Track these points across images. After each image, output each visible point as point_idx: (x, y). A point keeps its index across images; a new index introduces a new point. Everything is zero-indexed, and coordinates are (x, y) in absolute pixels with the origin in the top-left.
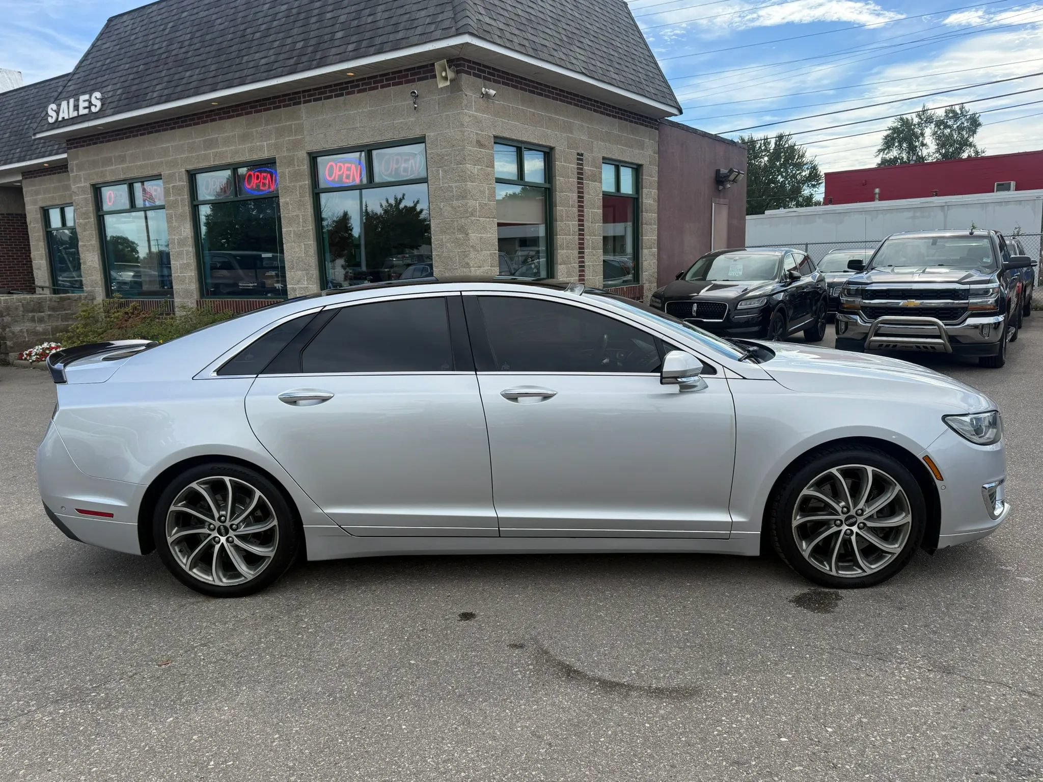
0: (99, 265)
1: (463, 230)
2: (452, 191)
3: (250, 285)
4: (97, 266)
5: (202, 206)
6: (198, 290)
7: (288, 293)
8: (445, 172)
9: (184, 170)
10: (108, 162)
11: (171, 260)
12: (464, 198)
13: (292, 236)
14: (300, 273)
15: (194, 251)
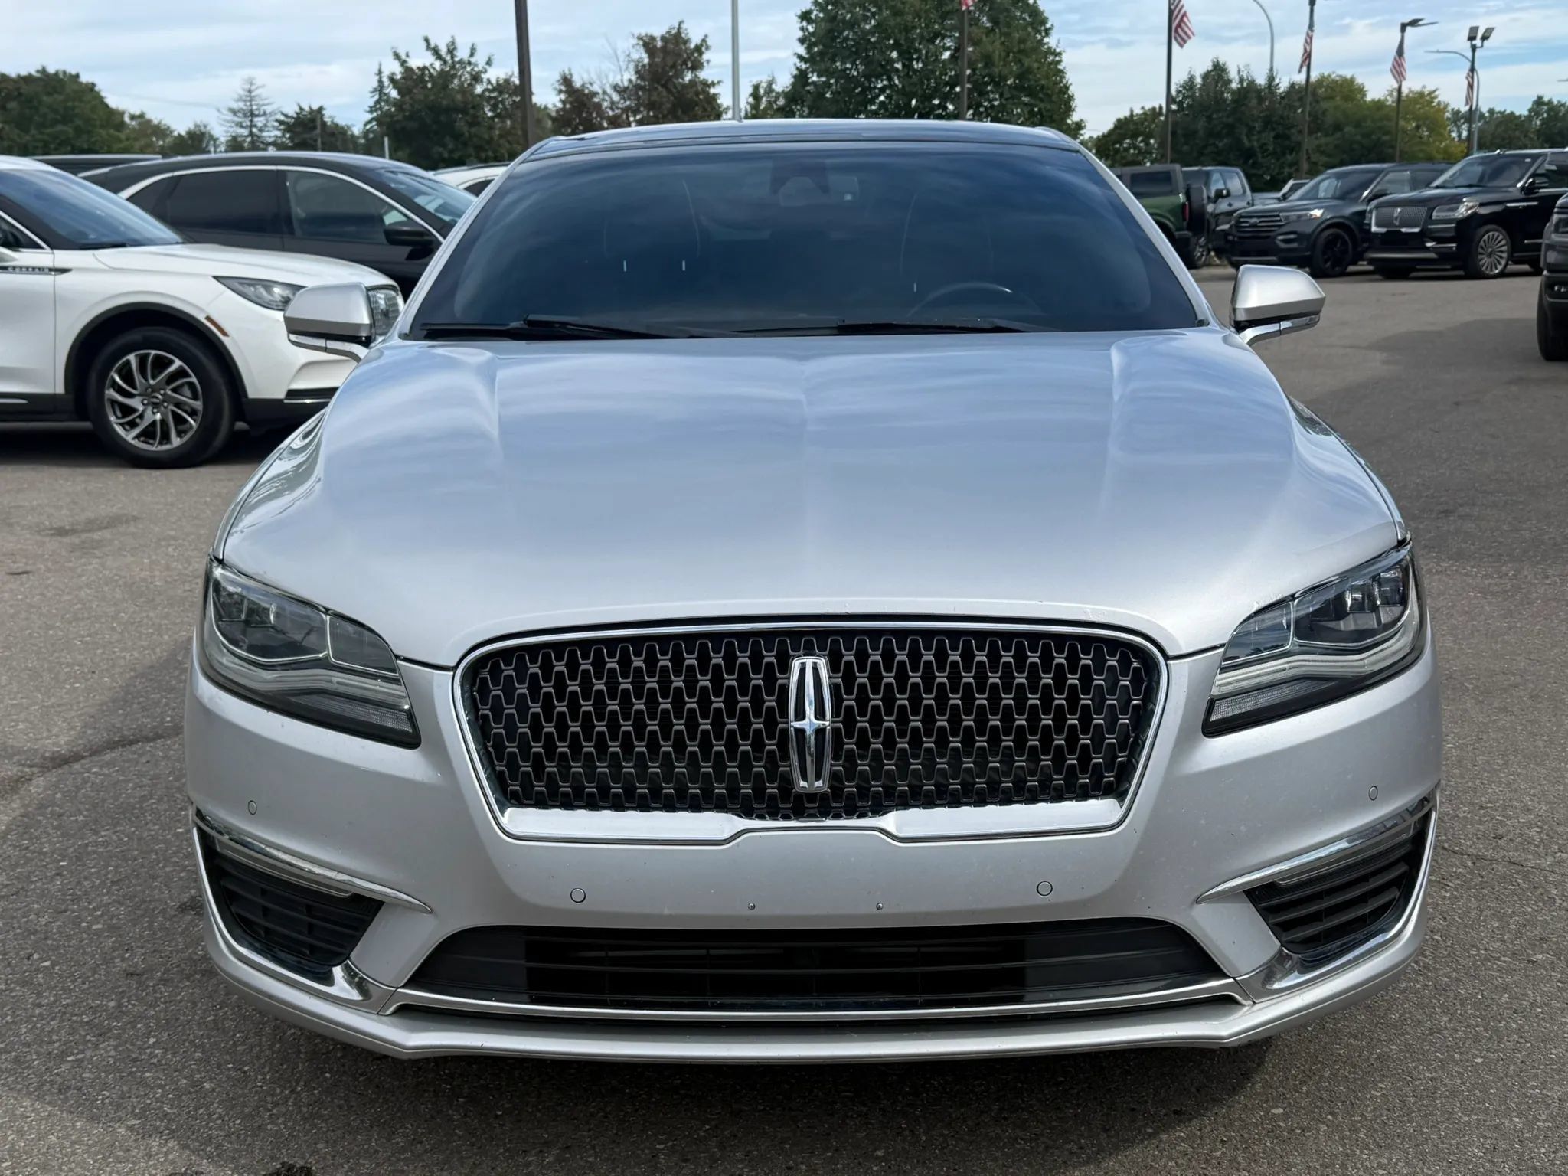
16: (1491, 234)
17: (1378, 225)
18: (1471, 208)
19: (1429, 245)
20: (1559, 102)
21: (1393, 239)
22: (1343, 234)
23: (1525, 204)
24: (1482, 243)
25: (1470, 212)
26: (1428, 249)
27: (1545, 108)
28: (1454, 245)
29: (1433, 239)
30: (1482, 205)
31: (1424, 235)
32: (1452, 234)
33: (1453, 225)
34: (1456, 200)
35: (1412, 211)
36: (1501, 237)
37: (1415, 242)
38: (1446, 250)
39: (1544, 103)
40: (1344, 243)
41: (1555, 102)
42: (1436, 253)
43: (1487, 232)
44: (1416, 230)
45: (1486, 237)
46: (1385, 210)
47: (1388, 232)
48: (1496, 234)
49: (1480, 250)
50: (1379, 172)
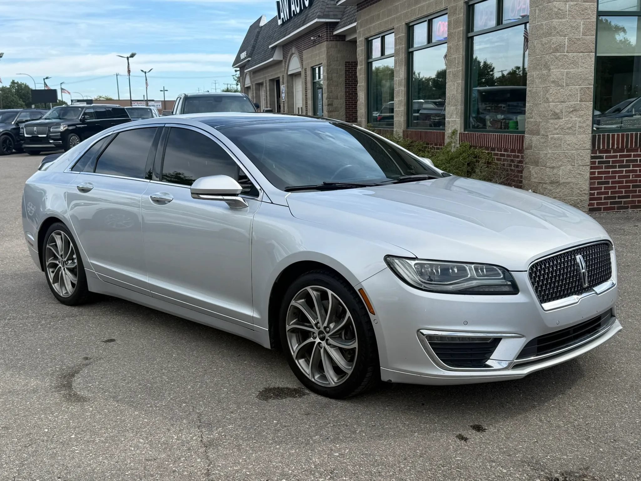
0: (365, 101)
1: (547, 67)
2: (542, 29)
3: (436, 118)
4: (364, 102)
5: (416, 52)
6: (405, 122)
7: (446, 125)
8: (540, 10)
9: (404, 23)
10: (372, 20)
11: (395, 98)
12: (550, 34)
13: (451, 76)
14: (452, 108)
15: (406, 90)
16: (73, 137)
17: (27, 134)
18: (65, 127)
19: (51, 141)
20: (21, 83)
21: (35, 139)
22: (9, 137)
23: (83, 126)
24: (71, 141)
25: (65, 129)
26: (51, 143)
27: (16, 85)
28: (61, 141)
29: (52, 139)
30: (69, 126)
31: (48, 138)
32: (59, 137)
33: (59, 134)
34: (58, 124)
35: (41, 128)
36: (77, 138)
37: (45, 140)
38: (59, 144)
39: (15, 83)
40: (10, 141)
41: (20, 83)
42: (54, 145)
43: (72, 136)
44: (45, 136)
45: (72, 138)
46: (29, 128)
47: (32, 136)
48: (75, 137)
49: (71, 143)
50: (17, 112)
